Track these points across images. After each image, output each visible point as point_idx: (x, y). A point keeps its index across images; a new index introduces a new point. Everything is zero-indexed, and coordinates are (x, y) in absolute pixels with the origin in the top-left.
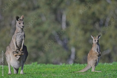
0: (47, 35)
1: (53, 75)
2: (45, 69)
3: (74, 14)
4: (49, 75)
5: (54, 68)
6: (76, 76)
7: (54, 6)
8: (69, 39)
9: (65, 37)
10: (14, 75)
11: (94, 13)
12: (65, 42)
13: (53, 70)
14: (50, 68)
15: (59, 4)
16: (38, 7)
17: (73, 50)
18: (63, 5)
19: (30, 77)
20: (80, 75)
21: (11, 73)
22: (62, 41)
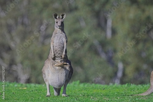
0: (87, 46)
1: (105, 98)
2: (92, 90)
3: (122, 19)
4: (100, 98)
5: (105, 90)
6: (136, 101)
7: (97, 7)
8: (115, 51)
9: (110, 48)
10: (54, 97)
11: (148, 18)
12: (110, 55)
13: (104, 92)
14: (99, 89)
15: (104, 5)
16: (76, 9)
17: (120, 66)
18: (108, 7)
19: (76, 100)
20: (141, 99)
21: (50, 94)
22: (106, 53)
